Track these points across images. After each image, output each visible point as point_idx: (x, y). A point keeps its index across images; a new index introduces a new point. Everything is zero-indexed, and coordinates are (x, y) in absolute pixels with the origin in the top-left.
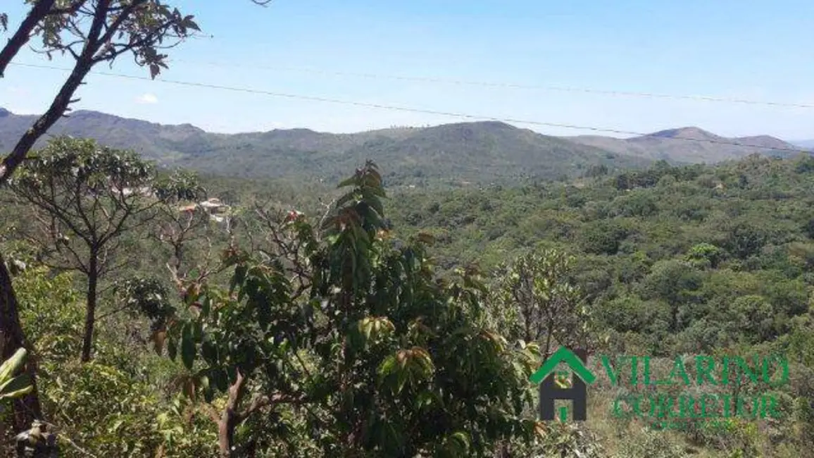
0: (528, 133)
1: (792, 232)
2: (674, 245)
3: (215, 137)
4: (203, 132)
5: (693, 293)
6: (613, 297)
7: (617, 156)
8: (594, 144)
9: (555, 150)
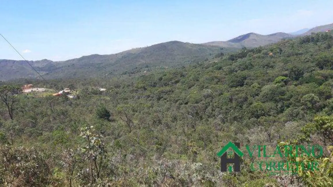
0: (187, 44)
1: (313, 67)
2: (267, 79)
3: (58, 63)
4: (52, 61)
5: (283, 97)
6: (251, 104)
7: (224, 48)
8: (214, 45)
9: (200, 49)
